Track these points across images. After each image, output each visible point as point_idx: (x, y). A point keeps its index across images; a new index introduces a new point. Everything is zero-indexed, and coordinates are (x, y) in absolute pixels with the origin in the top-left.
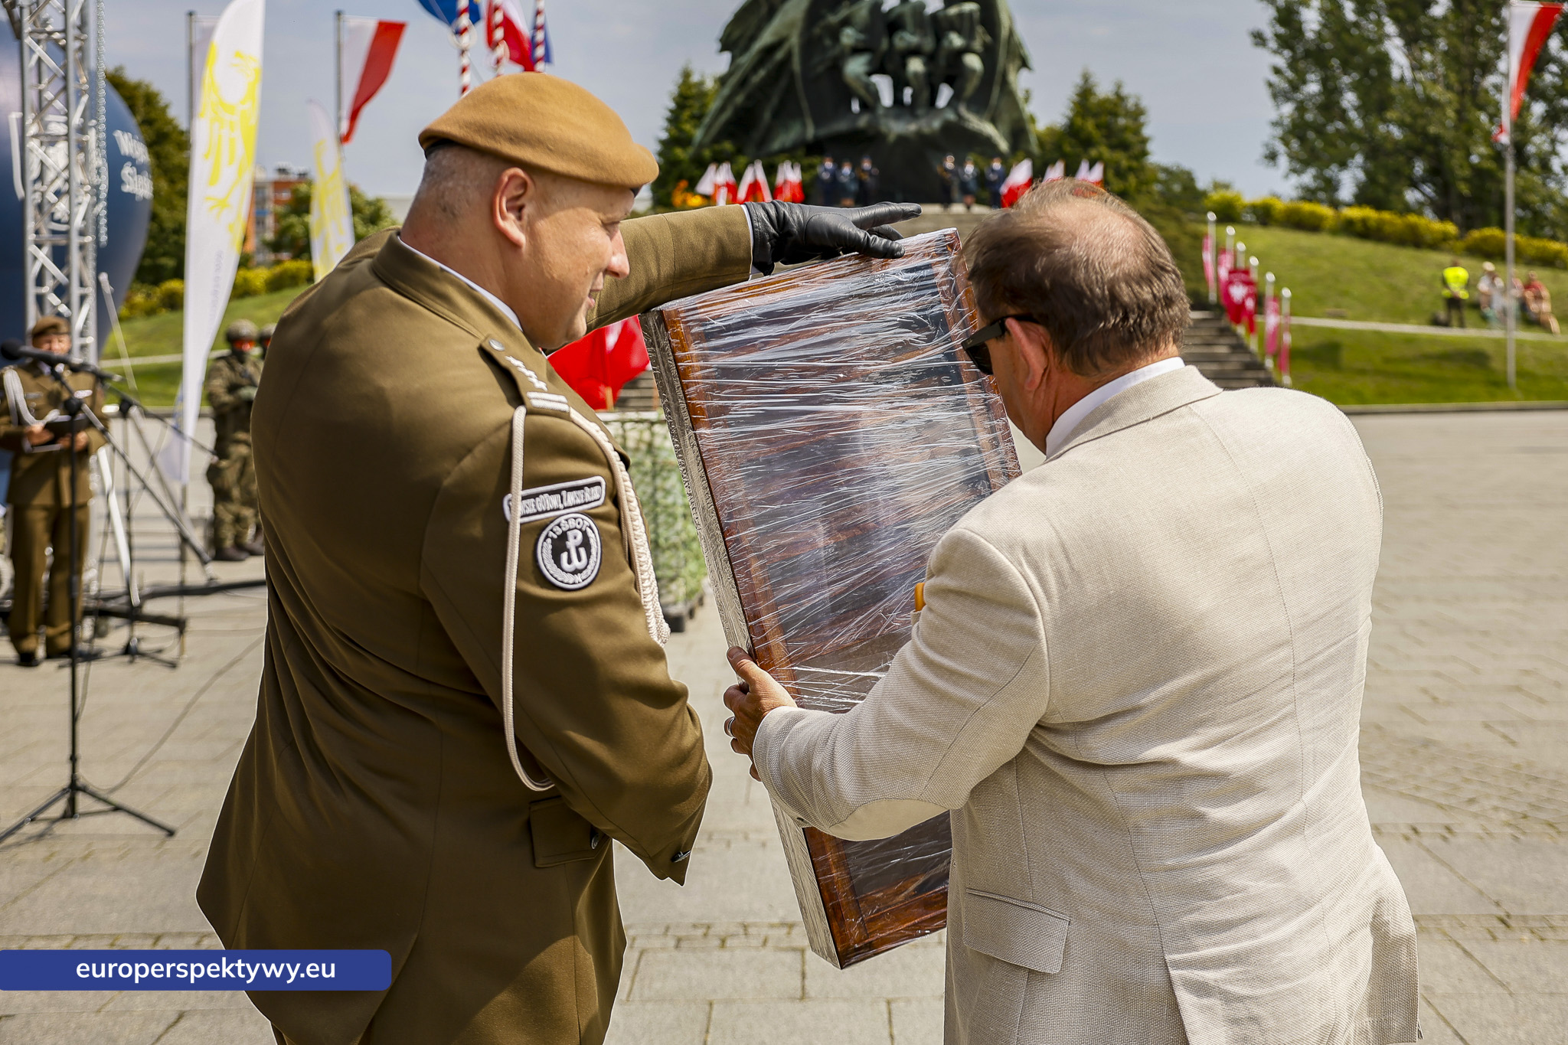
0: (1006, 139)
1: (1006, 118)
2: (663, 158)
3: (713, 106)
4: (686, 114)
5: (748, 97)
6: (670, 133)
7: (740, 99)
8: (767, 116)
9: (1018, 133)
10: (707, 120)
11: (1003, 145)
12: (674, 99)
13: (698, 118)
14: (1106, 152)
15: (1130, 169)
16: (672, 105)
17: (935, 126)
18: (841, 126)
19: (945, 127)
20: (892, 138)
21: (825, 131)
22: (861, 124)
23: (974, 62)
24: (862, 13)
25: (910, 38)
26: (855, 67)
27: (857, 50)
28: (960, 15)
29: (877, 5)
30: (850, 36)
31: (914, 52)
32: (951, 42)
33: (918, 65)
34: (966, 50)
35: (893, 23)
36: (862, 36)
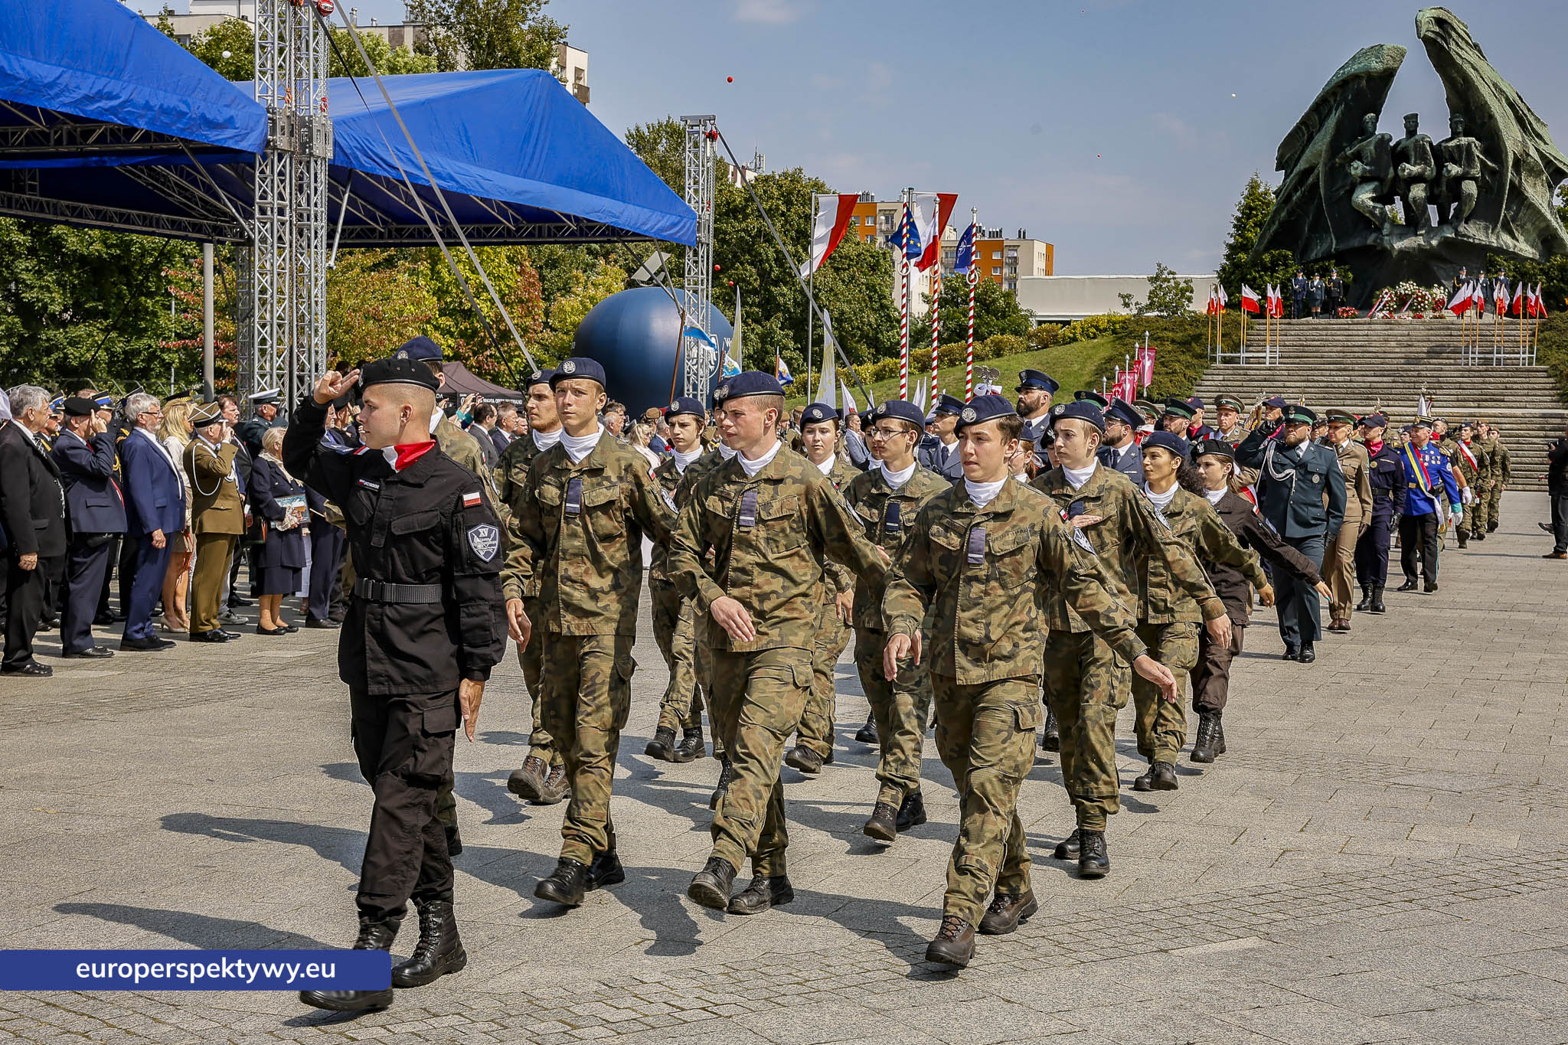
4: (1247, 224)
7: (1286, 210)
8: (1306, 229)
10: (1262, 231)
13: (1260, 226)
17: (1434, 242)
18: (1356, 242)
19: (1446, 243)
20: (1395, 254)
21: (1342, 247)
22: (1370, 241)
23: (1470, 187)
24: (1370, 146)
25: (1411, 169)
26: (1364, 196)
27: (1365, 179)
28: (1458, 147)
29: (1384, 141)
30: (1357, 168)
31: (1418, 179)
32: (1449, 172)
33: (1418, 191)
34: (1465, 176)
35: (1400, 155)
36: (1368, 168)
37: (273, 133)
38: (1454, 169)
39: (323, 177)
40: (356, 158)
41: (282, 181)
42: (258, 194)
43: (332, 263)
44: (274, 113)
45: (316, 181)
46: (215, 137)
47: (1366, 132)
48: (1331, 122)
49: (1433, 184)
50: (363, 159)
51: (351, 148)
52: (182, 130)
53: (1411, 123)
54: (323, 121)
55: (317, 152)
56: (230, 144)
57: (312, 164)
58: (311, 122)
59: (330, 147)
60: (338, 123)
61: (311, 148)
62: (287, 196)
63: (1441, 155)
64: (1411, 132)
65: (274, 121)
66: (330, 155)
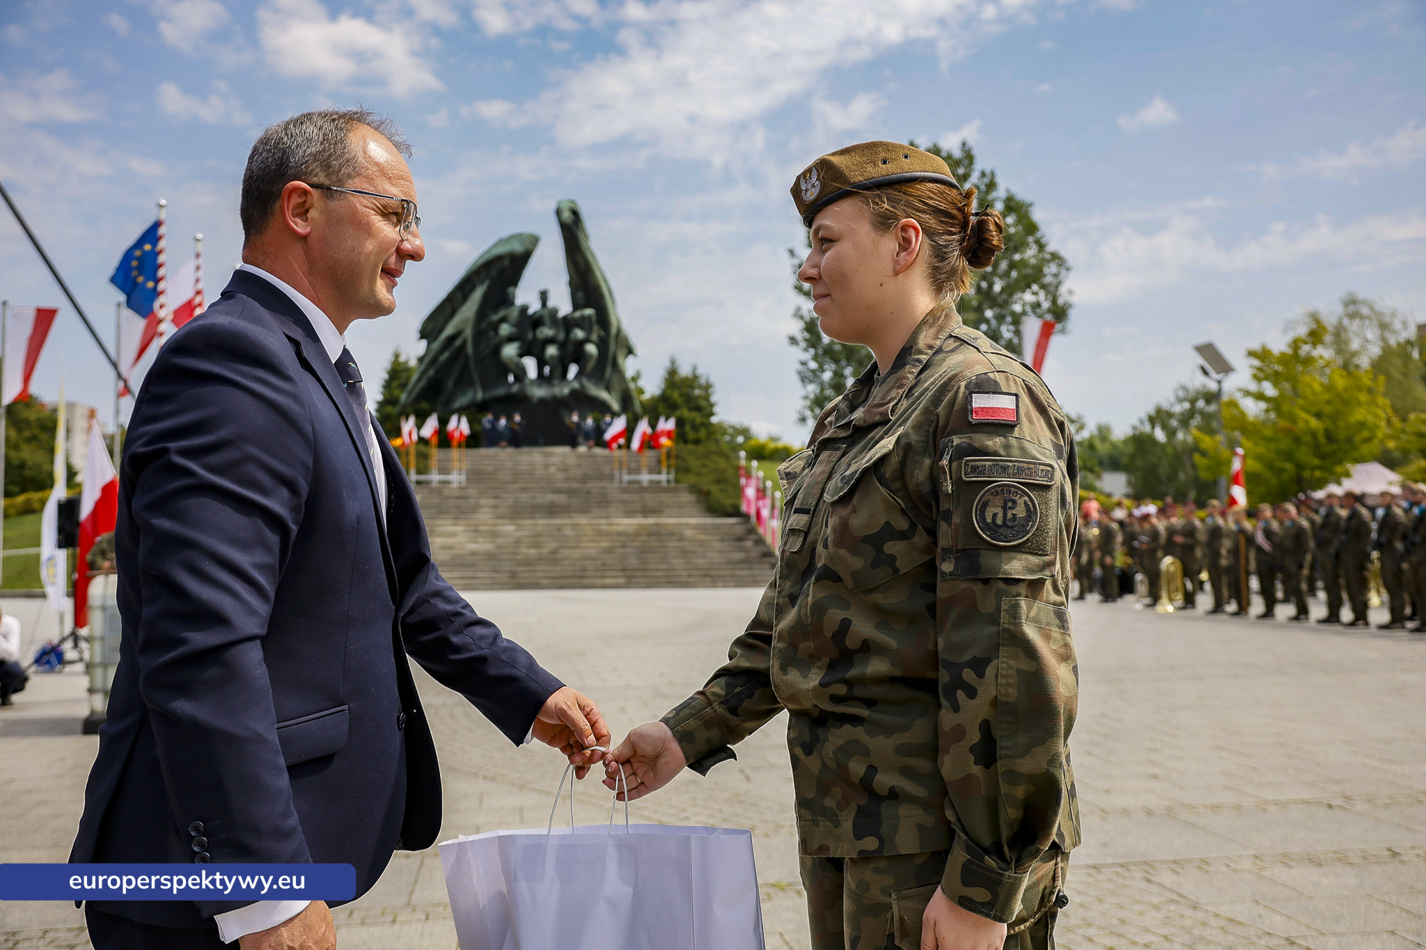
0: (618, 402)
1: (617, 386)
2: (379, 413)
3: (415, 377)
4: (395, 384)
5: (437, 371)
6: (384, 395)
7: (431, 372)
8: (450, 384)
9: (627, 400)
10: (410, 386)
11: (616, 406)
12: (388, 373)
13: (403, 386)
14: (685, 413)
15: (702, 424)
16: (386, 376)
17: (566, 391)
18: (500, 391)
19: (574, 393)
20: (535, 400)
21: (489, 395)
22: (515, 389)
23: (591, 349)
24: (514, 314)
25: (546, 332)
26: (510, 351)
27: (510, 339)
28: (583, 318)
29: (524, 309)
30: (505, 329)
31: (551, 341)
32: (576, 335)
33: (552, 351)
34: (587, 340)
35: (536, 322)
36: (514, 330)
38: (579, 334)
47: (508, 301)
48: (478, 295)
49: (562, 346)
53: (544, 296)
63: (568, 324)
64: (544, 304)
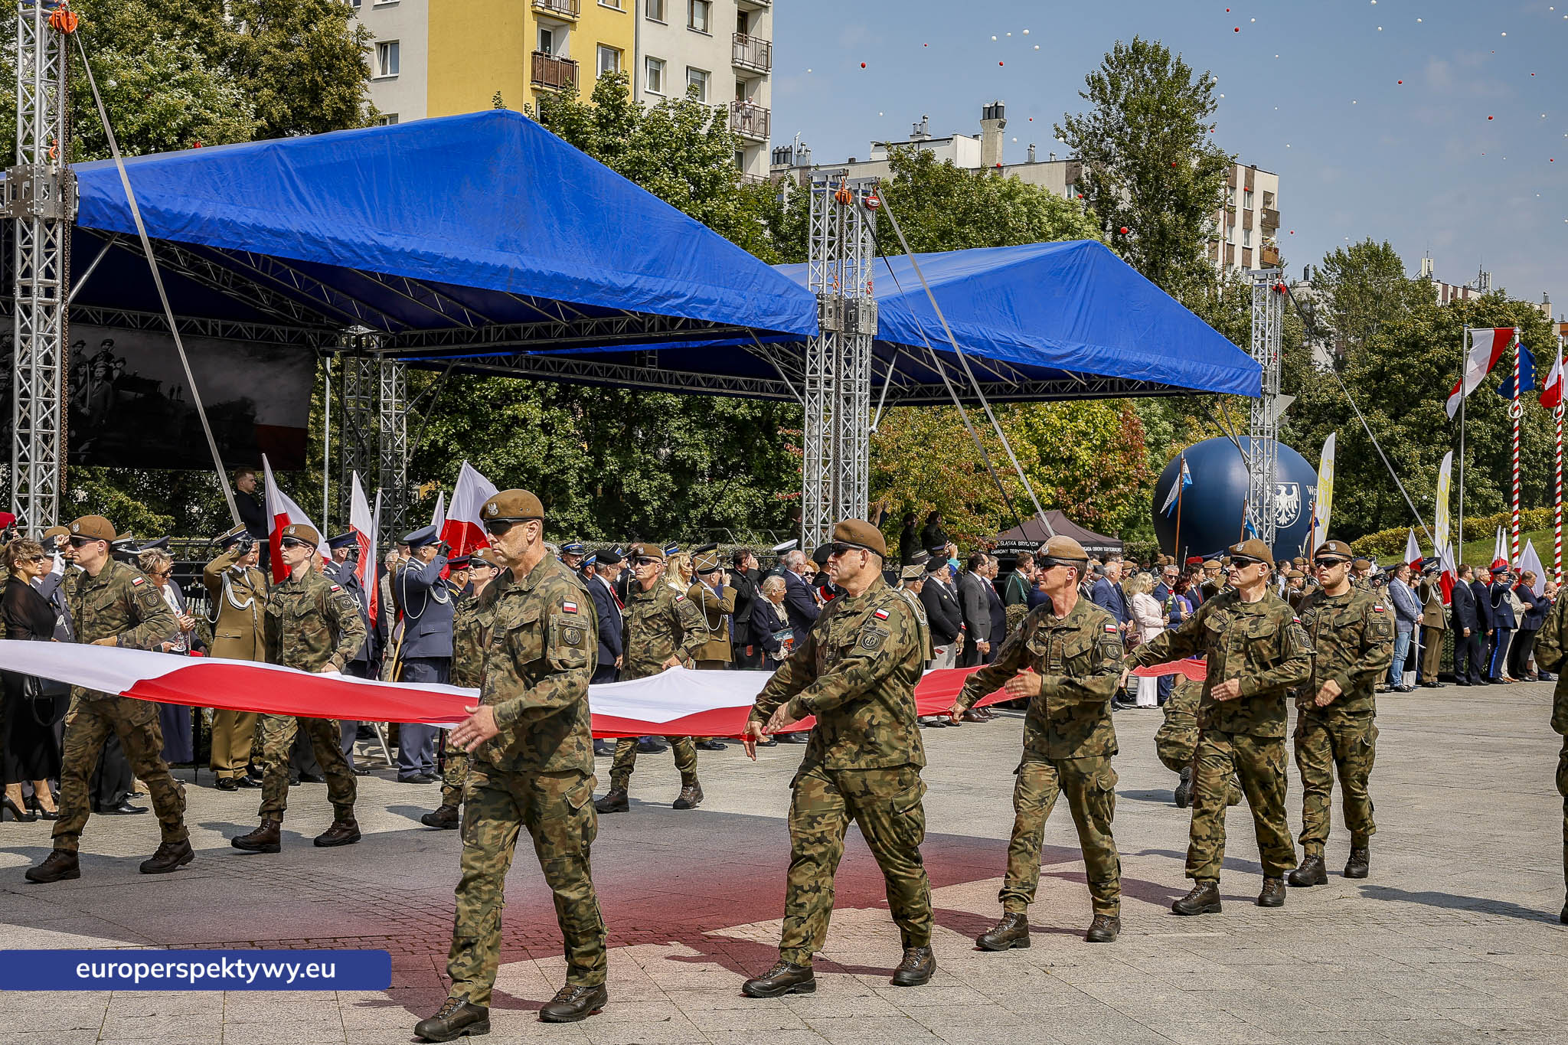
37: (822, 316)
39: (868, 352)
40: (900, 333)
41: (829, 357)
42: (808, 370)
43: (874, 427)
44: (823, 299)
45: (861, 356)
46: (770, 323)
50: (905, 333)
51: (894, 324)
52: (741, 319)
54: (868, 301)
55: (861, 330)
56: (782, 329)
57: (858, 340)
58: (857, 304)
59: (875, 325)
60: (882, 303)
61: (857, 327)
62: (833, 370)
65: (822, 306)
66: (874, 332)
